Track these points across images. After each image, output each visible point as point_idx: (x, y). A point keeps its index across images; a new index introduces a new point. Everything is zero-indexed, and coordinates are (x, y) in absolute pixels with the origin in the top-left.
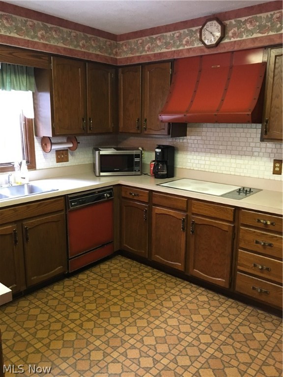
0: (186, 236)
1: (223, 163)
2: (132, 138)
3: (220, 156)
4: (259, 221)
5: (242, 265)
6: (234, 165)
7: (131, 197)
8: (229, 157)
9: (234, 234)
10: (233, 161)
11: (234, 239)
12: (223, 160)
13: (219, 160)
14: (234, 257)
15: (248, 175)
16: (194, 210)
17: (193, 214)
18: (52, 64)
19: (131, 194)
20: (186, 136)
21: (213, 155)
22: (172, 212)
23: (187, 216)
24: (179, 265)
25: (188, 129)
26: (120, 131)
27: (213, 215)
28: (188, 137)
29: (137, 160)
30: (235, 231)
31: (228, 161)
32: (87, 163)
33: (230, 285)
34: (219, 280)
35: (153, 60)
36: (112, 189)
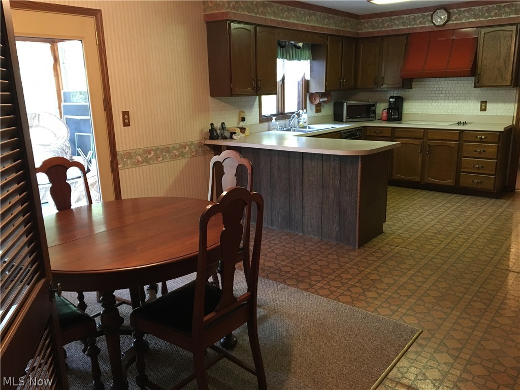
0: (422, 156)
1: (443, 106)
2: (361, 93)
3: (441, 101)
4: (477, 137)
5: (464, 168)
6: (451, 108)
7: (375, 134)
8: (447, 101)
9: (459, 148)
10: (450, 104)
11: (459, 152)
12: (443, 104)
13: (439, 104)
14: (459, 164)
15: (462, 114)
16: (429, 137)
17: (428, 139)
18: (328, 42)
19: (375, 132)
20: (412, 88)
21: (434, 101)
22: (411, 141)
23: (423, 142)
24: (416, 178)
25: (413, 83)
26: (358, 87)
27: (444, 138)
28: (413, 89)
29: (373, 108)
30: (460, 147)
31: (446, 104)
32: (330, 114)
33: (456, 182)
34: (449, 182)
35: (392, 33)
36: (361, 129)
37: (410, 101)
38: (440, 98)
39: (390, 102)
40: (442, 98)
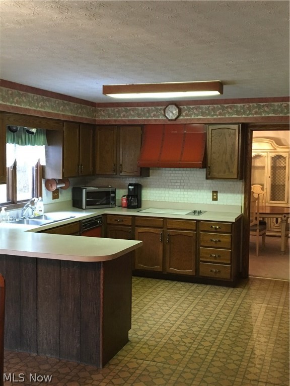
0: (163, 245)
1: (179, 195)
3: (176, 190)
4: (212, 227)
5: (203, 257)
6: (186, 196)
7: (116, 223)
8: (182, 190)
9: (196, 238)
10: (186, 193)
11: (196, 241)
12: (179, 193)
13: (175, 193)
14: (197, 253)
15: (197, 202)
16: (169, 226)
17: (168, 229)
18: (64, 128)
19: (116, 220)
20: (149, 176)
21: (171, 189)
22: (152, 230)
23: (163, 231)
24: (158, 268)
25: (151, 171)
26: (97, 173)
27: (182, 227)
28: (150, 177)
29: (112, 195)
31: (182, 193)
33: (196, 272)
34: (189, 272)
36: (101, 218)
37: (149, 189)
38: (175, 187)
39: (129, 189)
40: (178, 187)
